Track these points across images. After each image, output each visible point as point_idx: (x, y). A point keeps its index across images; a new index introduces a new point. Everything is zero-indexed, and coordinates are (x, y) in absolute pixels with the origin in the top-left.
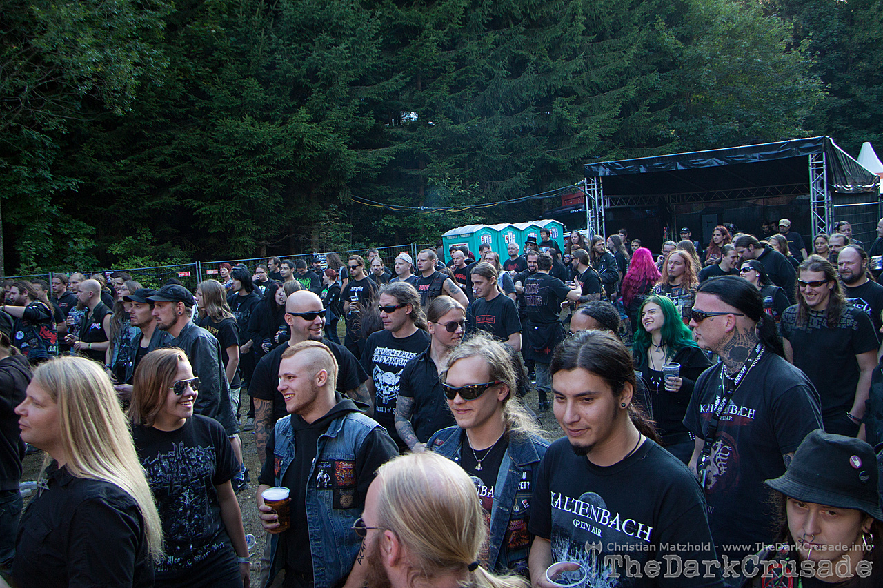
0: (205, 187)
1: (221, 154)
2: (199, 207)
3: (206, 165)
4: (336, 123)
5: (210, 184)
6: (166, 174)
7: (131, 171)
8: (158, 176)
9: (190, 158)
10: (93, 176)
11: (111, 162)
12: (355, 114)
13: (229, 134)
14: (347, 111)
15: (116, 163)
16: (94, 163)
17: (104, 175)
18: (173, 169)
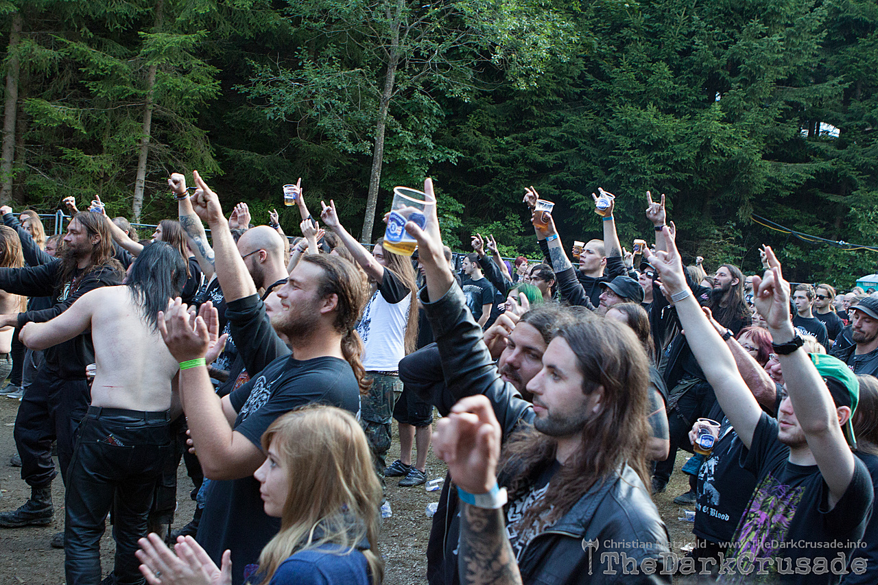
0: (588, 179)
1: (614, 145)
2: (579, 200)
3: (593, 155)
4: (752, 127)
5: (595, 176)
6: (549, 159)
7: (513, 150)
8: (540, 159)
9: (577, 145)
10: (473, 150)
11: (493, 137)
12: (777, 119)
13: (627, 124)
14: (767, 114)
15: (498, 139)
16: (477, 136)
17: (484, 151)
18: (558, 154)
